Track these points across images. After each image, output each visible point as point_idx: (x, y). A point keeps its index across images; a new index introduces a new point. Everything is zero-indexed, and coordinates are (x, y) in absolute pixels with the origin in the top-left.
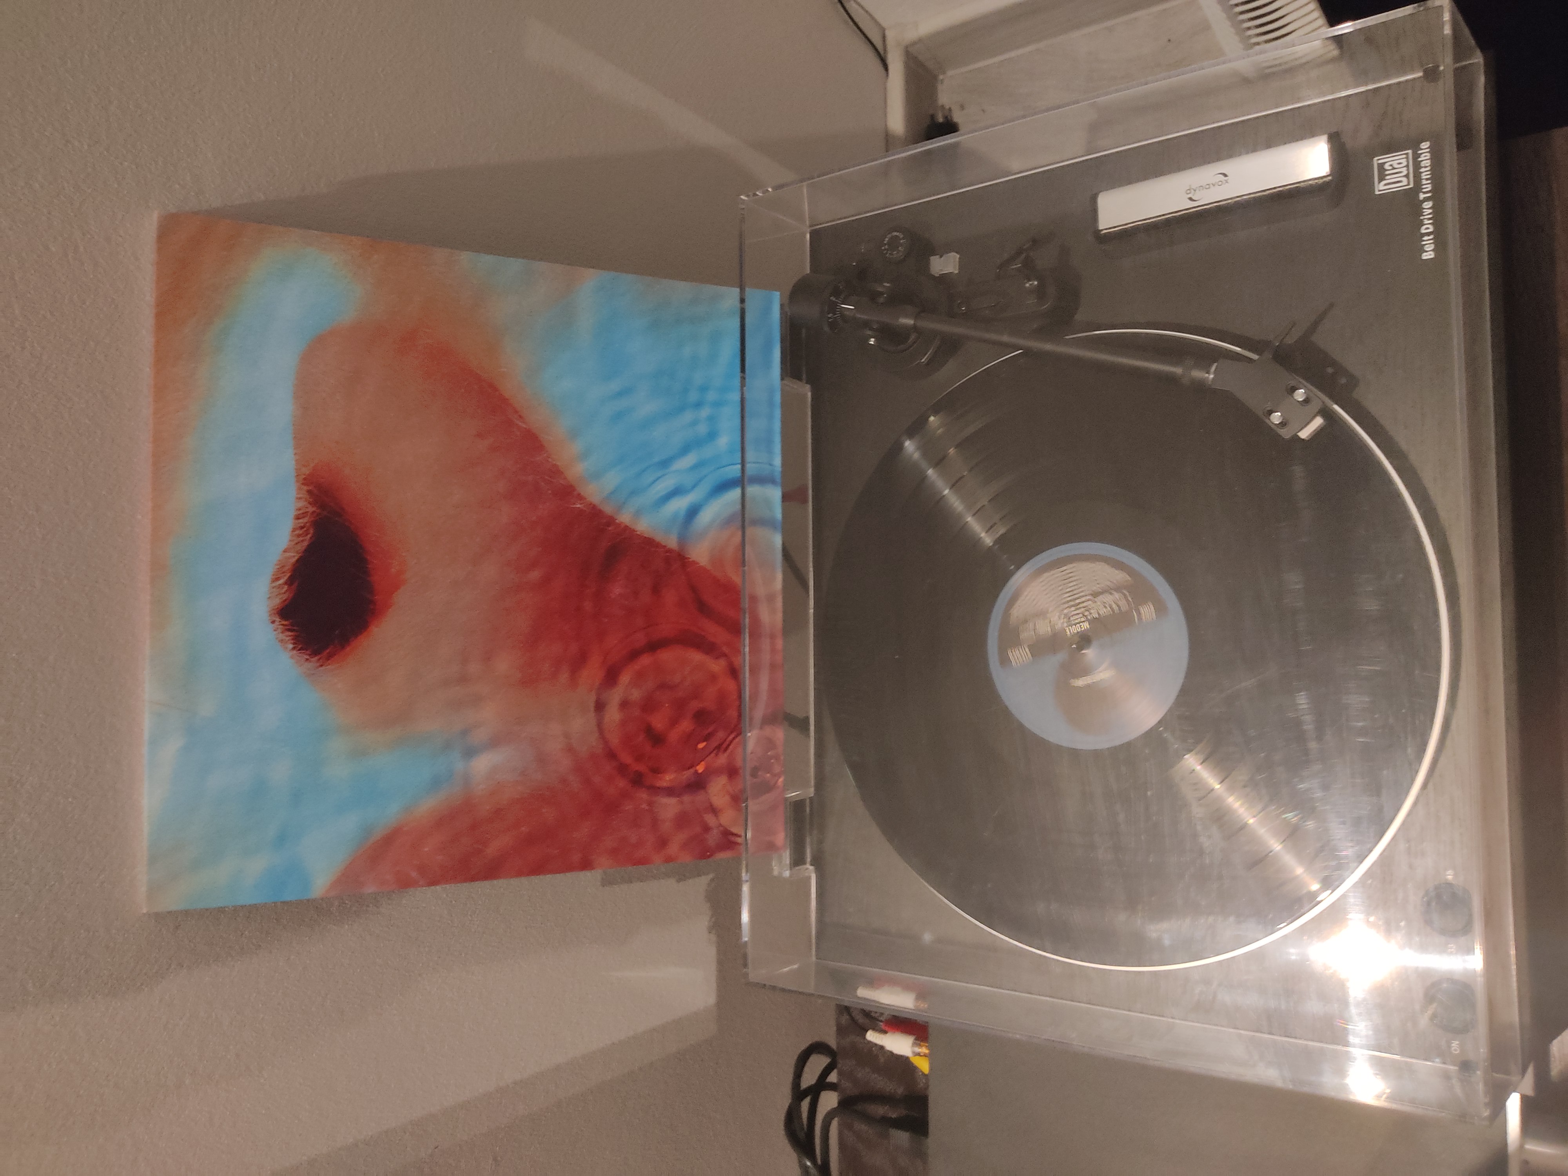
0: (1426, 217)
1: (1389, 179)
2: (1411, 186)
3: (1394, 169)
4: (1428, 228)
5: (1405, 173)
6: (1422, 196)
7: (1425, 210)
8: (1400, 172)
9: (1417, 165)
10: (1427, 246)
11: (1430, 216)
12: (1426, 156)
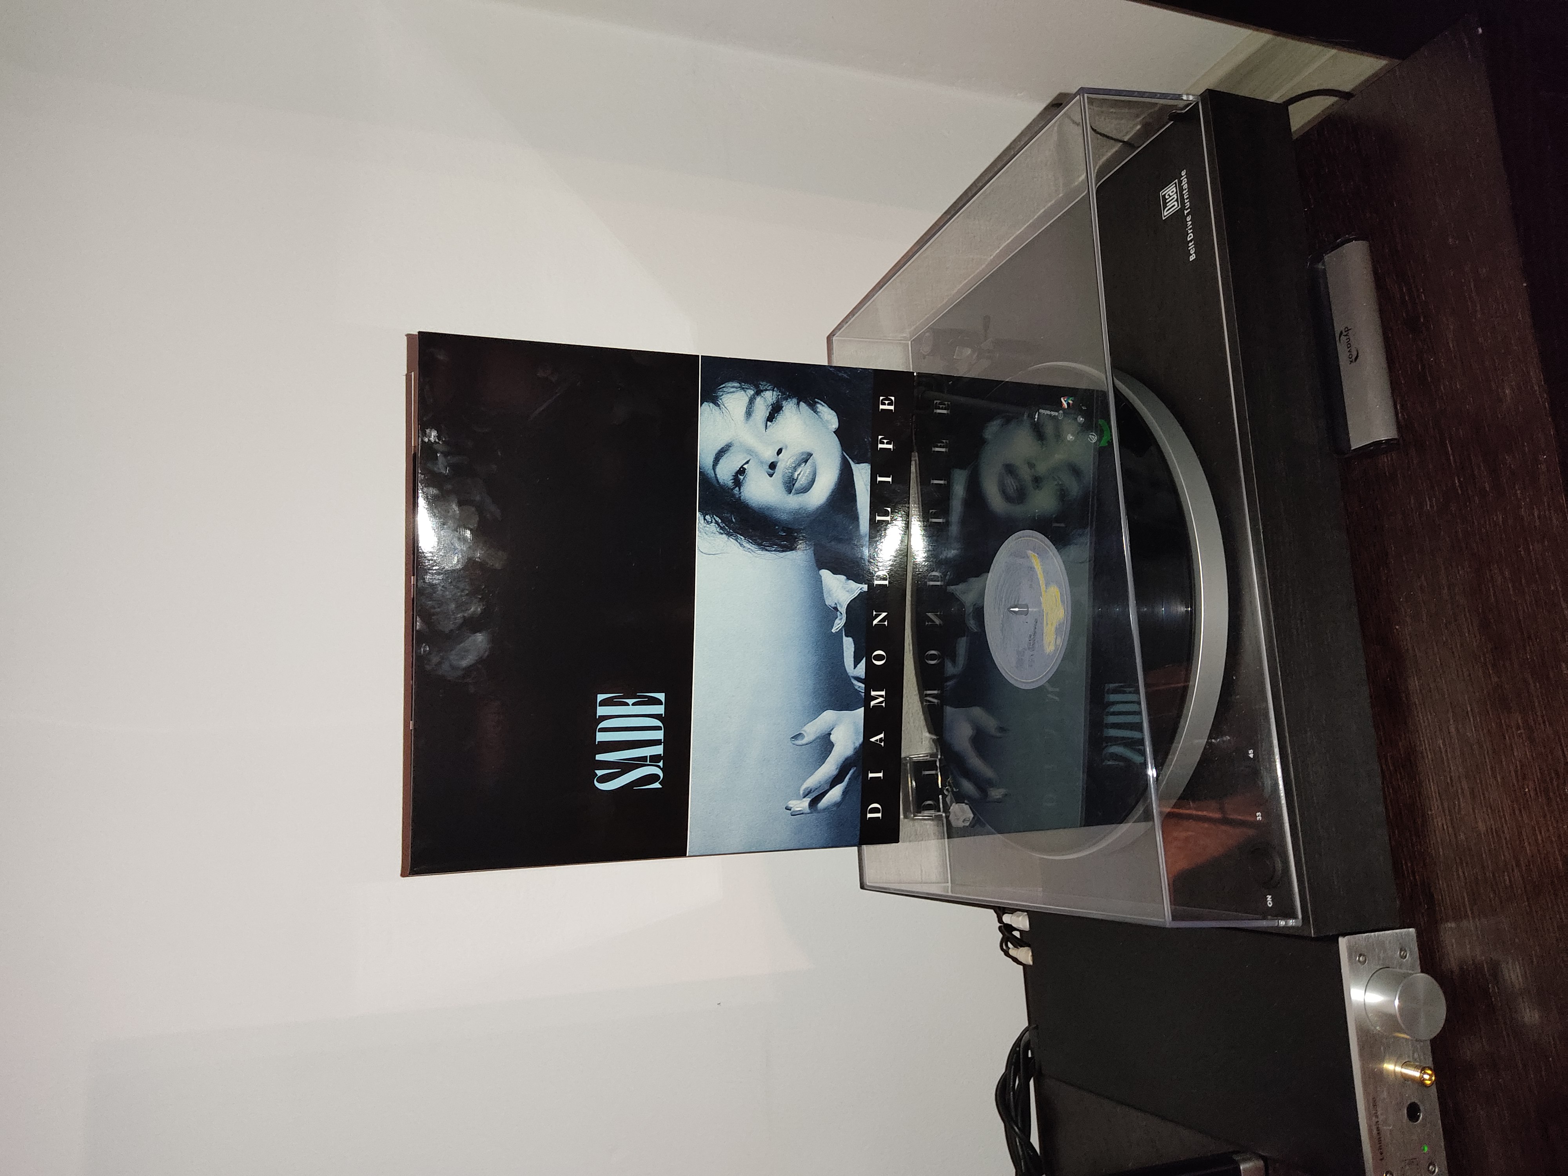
0: (1189, 228)
1: (1169, 205)
2: (1180, 207)
3: (1170, 196)
4: (1191, 236)
5: (1176, 197)
6: (1186, 212)
7: (1188, 223)
8: (1174, 198)
9: (1181, 190)
10: (1192, 250)
11: (1191, 226)
12: (1185, 181)
